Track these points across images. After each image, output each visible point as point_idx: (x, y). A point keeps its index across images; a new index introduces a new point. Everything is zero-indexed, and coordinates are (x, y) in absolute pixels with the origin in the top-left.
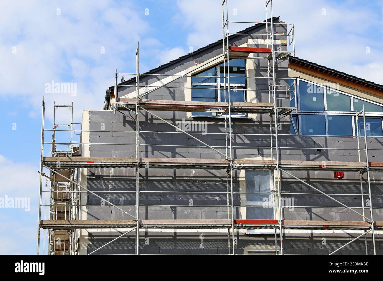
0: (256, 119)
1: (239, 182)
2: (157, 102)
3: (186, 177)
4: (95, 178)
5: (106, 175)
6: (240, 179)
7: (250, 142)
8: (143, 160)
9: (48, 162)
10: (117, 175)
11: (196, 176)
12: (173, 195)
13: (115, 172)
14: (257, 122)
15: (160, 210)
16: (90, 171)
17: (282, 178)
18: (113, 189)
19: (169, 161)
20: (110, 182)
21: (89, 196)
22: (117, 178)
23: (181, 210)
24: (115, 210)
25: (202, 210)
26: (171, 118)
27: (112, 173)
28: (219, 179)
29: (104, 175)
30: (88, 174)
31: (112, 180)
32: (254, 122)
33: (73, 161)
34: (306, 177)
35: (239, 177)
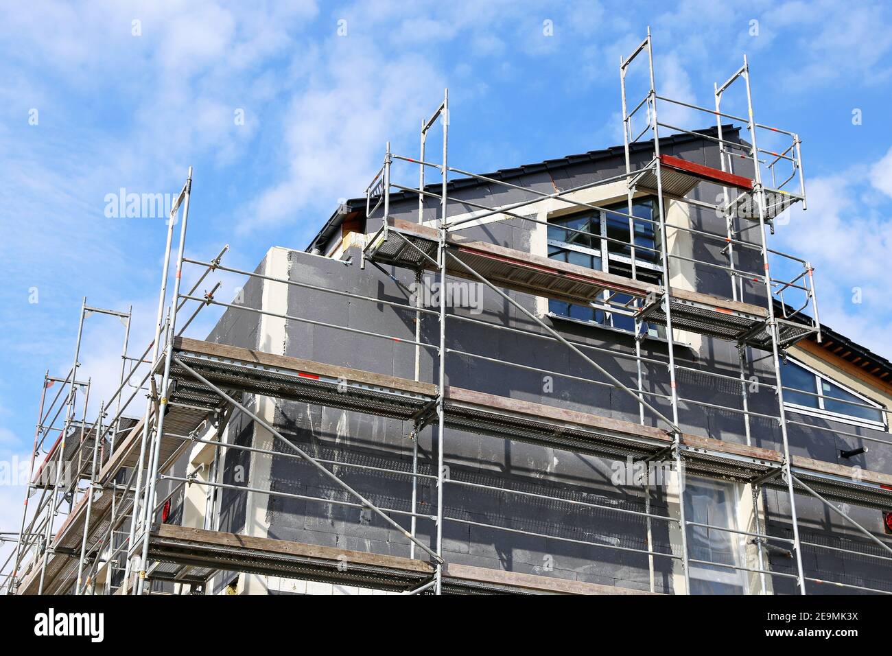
0: (699, 352)
1: (668, 506)
2: (489, 247)
3: (537, 471)
4: (295, 434)
5: (325, 431)
6: (669, 500)
7: (690, 407)
8: (453, 393)
9: (187, 351)
10: (357, 436)
11: (560, 472)
12: (504, 517)
13: (351, 425)
14: (701, 360)
15: (468, 553)
16: (282, 413)
17: (767, 512)
18: (345, 473)
19: (520, 408)
20: (336, 453)
21: (277, 485)
22: (356, 444)
23: (523, 561)
24: (346, 534)
25: (578, 570)
26: (499, 312)
27: (344, 428)
28: (618, 491)
29: (322, 430)
30: (277, 422)
31: (341, 447)
32: (695, 358)
33: (261, 362)
34: (822, 520)
35: (666, 495)
